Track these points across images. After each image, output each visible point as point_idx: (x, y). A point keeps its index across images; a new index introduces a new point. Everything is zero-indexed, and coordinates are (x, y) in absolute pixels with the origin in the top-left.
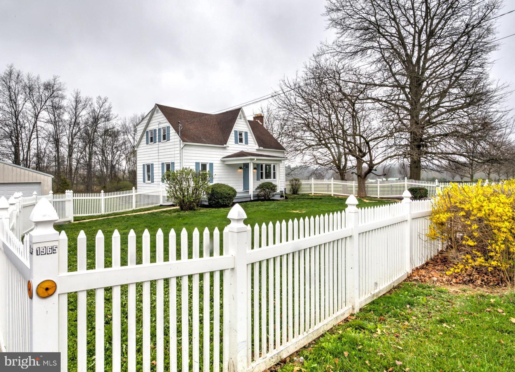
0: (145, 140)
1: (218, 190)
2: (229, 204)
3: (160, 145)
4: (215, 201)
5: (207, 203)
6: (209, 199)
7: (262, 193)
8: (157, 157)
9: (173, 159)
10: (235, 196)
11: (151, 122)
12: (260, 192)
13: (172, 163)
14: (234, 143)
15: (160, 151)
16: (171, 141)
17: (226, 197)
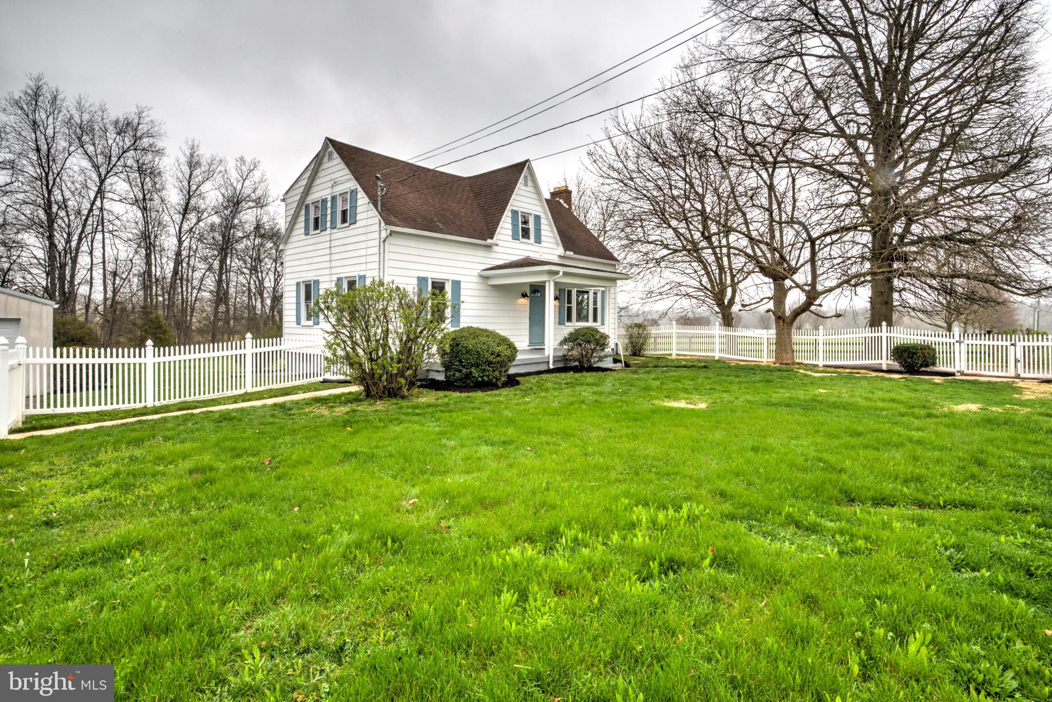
0: (303, 225)
1: (470, 344)
2: (497, 380)
3: (334, 237)
4: (460, 371)
5: (441, 377)
6: (447, 367)
7: (574, 352)
8: (327, 265)
9: (363, 267)
10: (514, 360)
11: (317, 182)
12: (569, 350)
13: (360, 277)
14: (510, 238)
15: (334, 250)
16: (359, 224)
17: (490, 363)
